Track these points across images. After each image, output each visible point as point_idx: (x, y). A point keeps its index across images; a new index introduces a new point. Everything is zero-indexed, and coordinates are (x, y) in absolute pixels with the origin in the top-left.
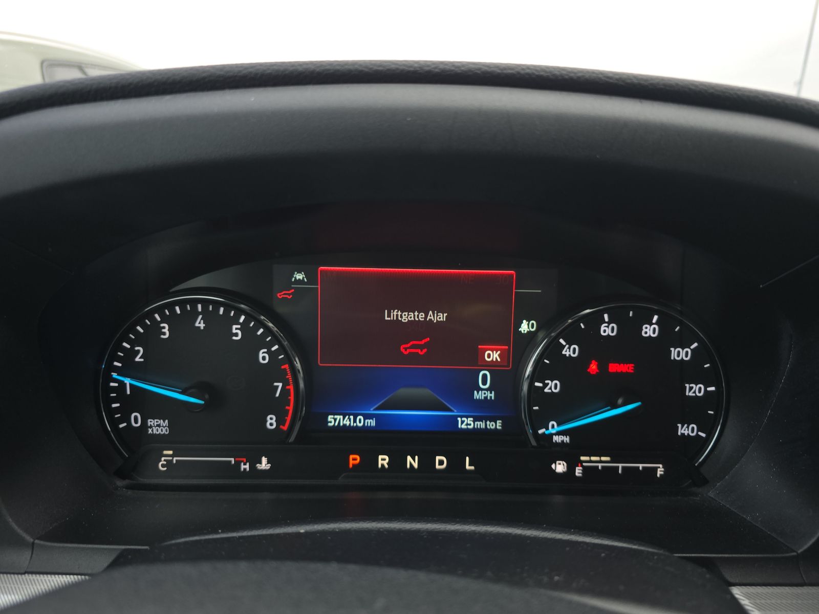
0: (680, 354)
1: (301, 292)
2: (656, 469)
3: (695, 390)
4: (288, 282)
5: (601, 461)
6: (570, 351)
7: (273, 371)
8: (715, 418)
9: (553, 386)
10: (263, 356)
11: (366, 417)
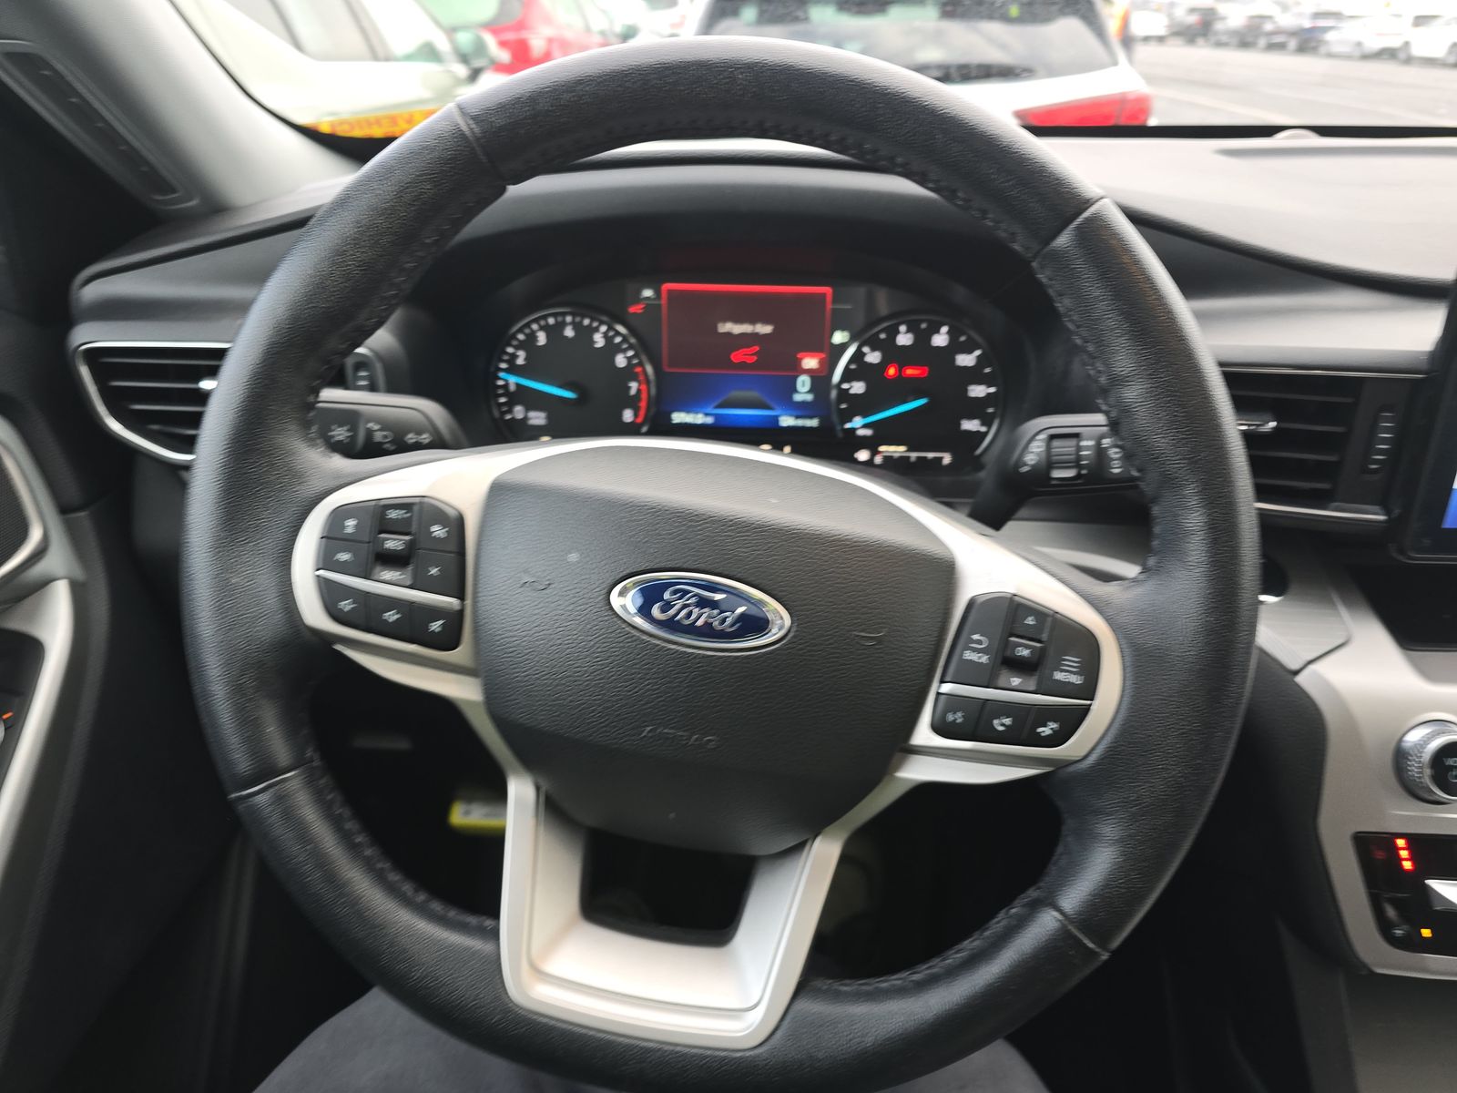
0: (966, 360)
1: (652, 307)
2: (941, 459)
3: (978, 391)
4: (637, 299)
5: (897, 450)
6: (873, 357)
7: (629, 373)
8: (993, 416)
9: (858, 388)
10: (621, 361)
11: (707, 415)
